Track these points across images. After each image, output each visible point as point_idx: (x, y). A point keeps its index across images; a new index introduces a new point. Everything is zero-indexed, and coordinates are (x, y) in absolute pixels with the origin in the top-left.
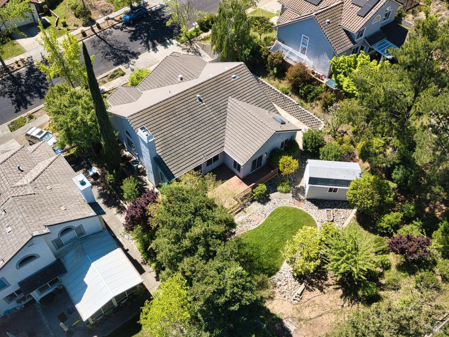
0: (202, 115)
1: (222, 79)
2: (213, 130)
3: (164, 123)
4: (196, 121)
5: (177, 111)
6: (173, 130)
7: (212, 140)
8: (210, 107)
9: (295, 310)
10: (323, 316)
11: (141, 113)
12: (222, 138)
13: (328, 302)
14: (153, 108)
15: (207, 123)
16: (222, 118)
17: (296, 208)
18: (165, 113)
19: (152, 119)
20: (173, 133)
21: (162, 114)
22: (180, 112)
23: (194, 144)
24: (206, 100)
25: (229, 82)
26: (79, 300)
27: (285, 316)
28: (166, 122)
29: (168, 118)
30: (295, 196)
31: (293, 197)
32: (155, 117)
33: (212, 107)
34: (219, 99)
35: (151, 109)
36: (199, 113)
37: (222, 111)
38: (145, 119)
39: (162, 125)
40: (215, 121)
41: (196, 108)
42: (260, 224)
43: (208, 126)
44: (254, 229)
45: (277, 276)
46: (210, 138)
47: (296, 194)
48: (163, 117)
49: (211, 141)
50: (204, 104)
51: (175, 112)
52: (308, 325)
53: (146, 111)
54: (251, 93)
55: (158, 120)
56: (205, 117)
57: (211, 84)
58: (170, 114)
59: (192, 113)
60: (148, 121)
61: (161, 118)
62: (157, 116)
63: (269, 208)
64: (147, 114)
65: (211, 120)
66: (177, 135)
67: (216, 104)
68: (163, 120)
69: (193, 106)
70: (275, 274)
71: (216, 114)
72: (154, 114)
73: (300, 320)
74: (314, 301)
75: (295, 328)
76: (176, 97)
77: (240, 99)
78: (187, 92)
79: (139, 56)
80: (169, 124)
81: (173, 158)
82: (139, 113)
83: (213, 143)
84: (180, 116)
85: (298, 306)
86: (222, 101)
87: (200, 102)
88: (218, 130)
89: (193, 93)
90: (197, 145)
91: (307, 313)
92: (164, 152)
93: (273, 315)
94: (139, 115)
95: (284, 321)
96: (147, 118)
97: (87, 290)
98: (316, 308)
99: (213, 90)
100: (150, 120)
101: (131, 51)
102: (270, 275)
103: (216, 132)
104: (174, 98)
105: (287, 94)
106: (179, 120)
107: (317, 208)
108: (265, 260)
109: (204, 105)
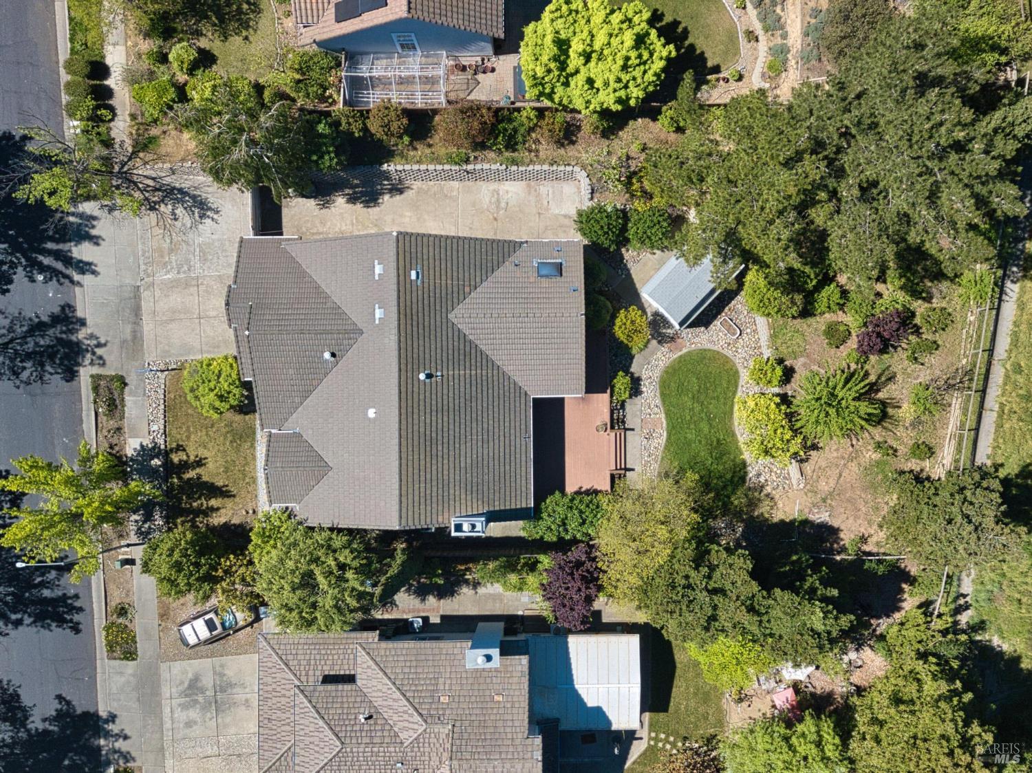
0: (457, 392)
1: (408, 303)
2: (490, 391)
3: (440, 469)
4: (462, 410)
5: (428, 433)
6: (457, 461)
7: (507, 404)
8: (451, 368)
9: (809, 494)
10: (844, 474)
11: (404, 499)
12: (512, 386)
13: (835, 454)
14: (404, 472)
15: (474, 393)
16: (479, 359)
17: (681, 356)
18: (422, 457)
19: (423, 485)
20: (463, 465)
21: (422, 463)
22: (434, 429)
23: (497, 441)
24: (433, 364)
25: (420, 293)
26: (609, 723)
27: (807, 510)
28: (440, 465)
29: (435, 458)
30: (662, 339)
31: (659, 342)
32: (423, 478)
33: (450, 363)
34: (444, 338)
35: (404, 478)
36: (451, 394)
37: (468, 349)
38: (416, 498)
39: (440, 475)
40: (479, 376)
41: (439, 394)
42: (664, 425)
43: (479, 395)
44: (667, 441)
45: (752, 473)
46: (501, 407)
47: (660, 334)
48: (428, 465)
49: (507, 408)
50: (439, 374)
51: (428, 438)
52: (837, 497)
53: (404, 488)
54: (461, 265)
55: (428, 476)
56: (462, 389)
57: (409, 332)
58: (428, 449)
59: (445, 408)
60: (422, 494)
61: (428, 470)
62: (422, 473)
63: (650, 390)
64: (410, 491)
65: (474, 382)
66: (469, 461)
67: (450, 352)
68: (434, 467)
69: (434, 397)
70: (746, 473)
71: (468, 364)
72: (416, 477)
73: (824, 500)
74: (820, 468)
75: (828, 514)
76: (403, 416)
77: (461, 297)
78: (403, 390)
79: (79, 314)
80: (446, 461)
81: (502, 491)
82: (401, 502)
83: (512, 406)
84: (440, 433)
85: (808, 487)
86: (450, 335)
87: (433, 379)
88: (496, 383)
89: (410, 381)
90: (502, 438)
91: (824, 487)
92: (485, 499)
93: (793, 522)
94: (404, 505)
95: (811, 517)
96: (417, 493)
97: (605, 709)
98: (829, 473)
99: (421, 338)
100: (422, 490)
101: (45, 319)
102: (743, 479)
103: (496, 388)
104: (404, 422)
105: (467, 161)
106: (445, 440)
107: (703, 329)
108: (721, 468)
109: (442, 376)
